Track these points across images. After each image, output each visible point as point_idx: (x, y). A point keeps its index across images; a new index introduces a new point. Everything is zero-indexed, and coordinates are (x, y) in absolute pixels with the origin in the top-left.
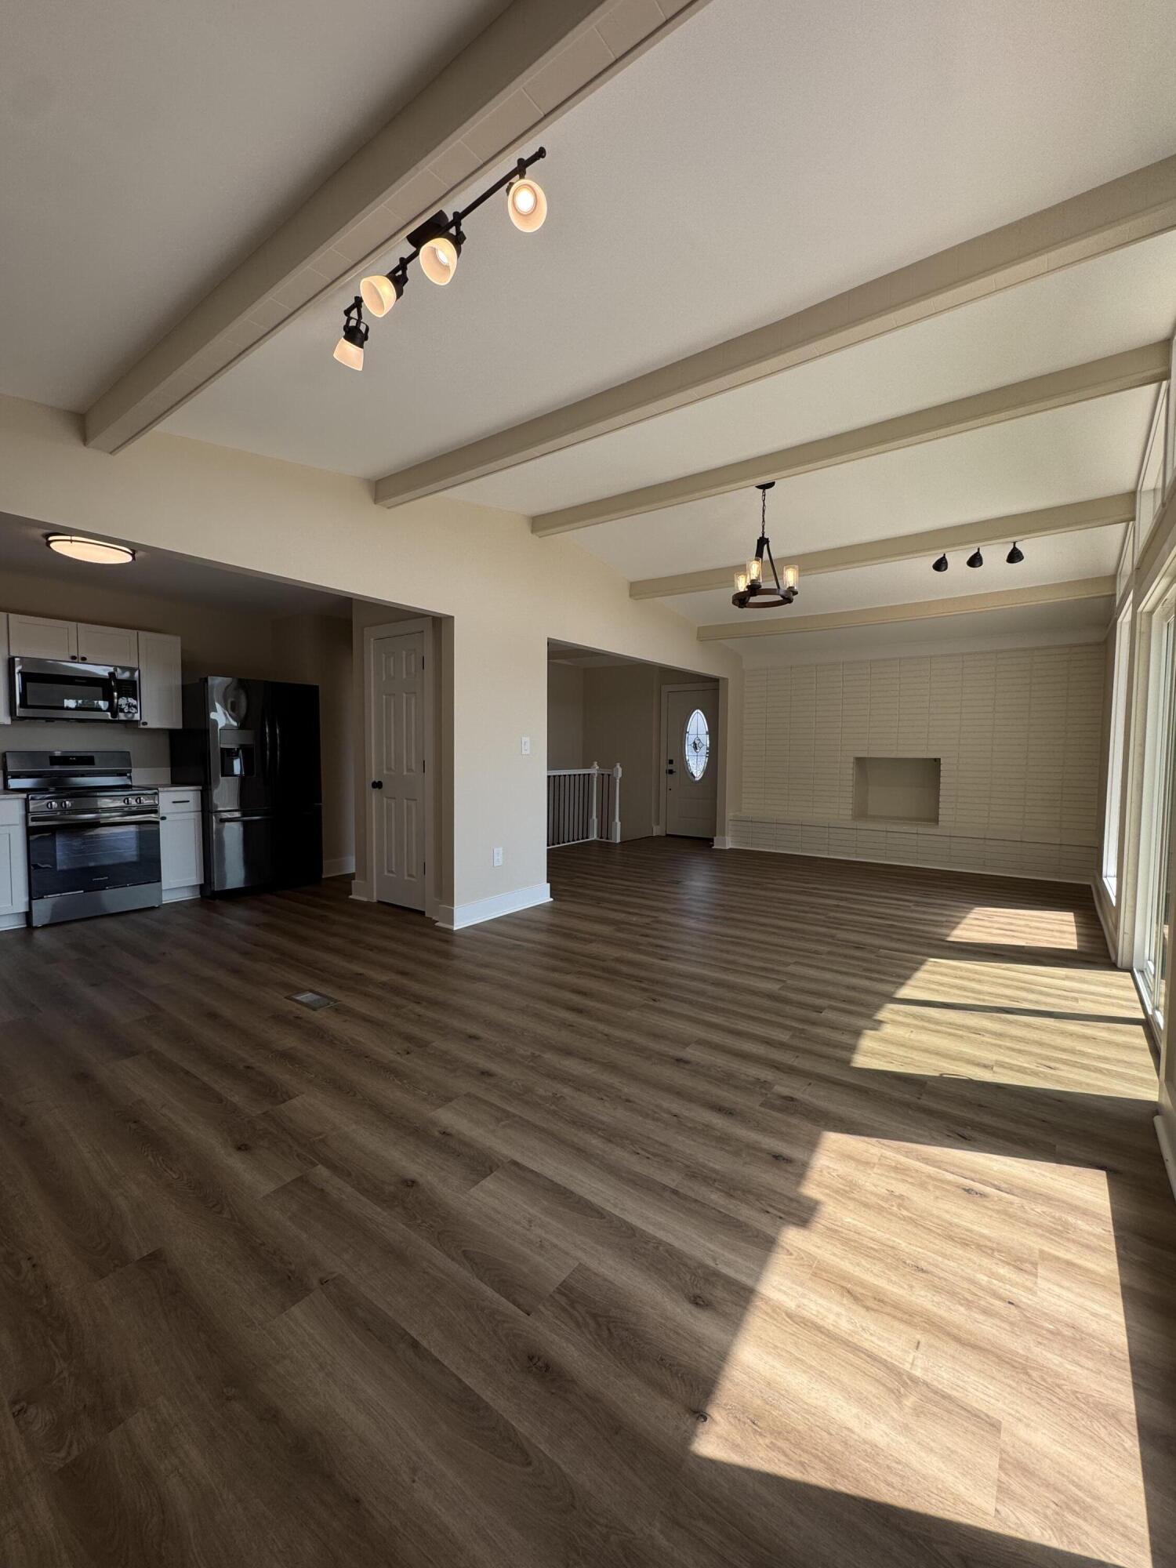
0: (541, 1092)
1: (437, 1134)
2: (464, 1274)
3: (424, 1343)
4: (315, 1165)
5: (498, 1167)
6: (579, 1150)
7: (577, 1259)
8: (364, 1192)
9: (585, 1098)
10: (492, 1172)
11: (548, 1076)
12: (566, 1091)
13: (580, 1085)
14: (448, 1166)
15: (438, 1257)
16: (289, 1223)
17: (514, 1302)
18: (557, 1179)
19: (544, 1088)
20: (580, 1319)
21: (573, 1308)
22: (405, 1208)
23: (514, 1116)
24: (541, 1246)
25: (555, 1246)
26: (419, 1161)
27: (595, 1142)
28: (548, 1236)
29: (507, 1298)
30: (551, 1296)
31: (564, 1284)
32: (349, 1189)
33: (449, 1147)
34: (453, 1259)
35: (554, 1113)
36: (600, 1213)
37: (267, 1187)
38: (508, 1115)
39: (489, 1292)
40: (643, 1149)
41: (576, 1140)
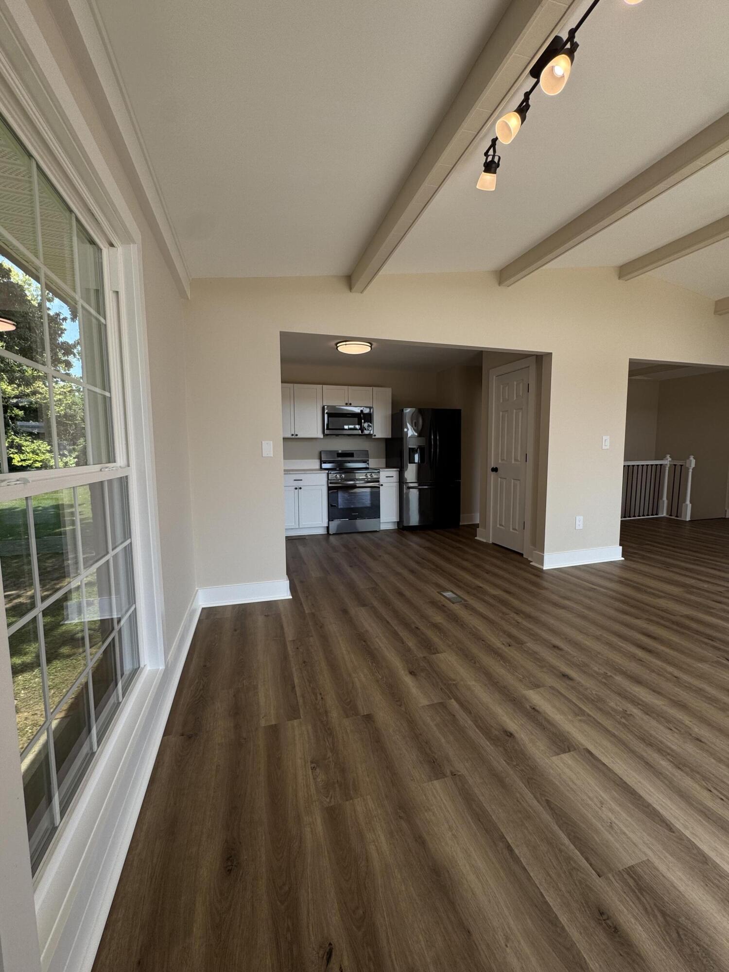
0: (612, 704)
1: (528, 707)
2: (547, 817)
3: (517, 851)
4: (451, 699)
5: (575, 749)
6: (647, 763)
7: (646, 854)
8: (478, 727)
9: (654, 723)
10: (569, 751)
11: (620, 694)
12: (635, 711)
13: (648, 710)
14: (536, 733)
15: (529, 796)
16: (435, 729)
17: (587, 859)
18: (626, 779)
19: (615, 703)
20: (649, 909)
21: (642, 894)
22: (505, 750)
23: (589, 715)
24: (611, 827)
25: (625, 833)
26: (516, 722)
27: (664, 764)
28: (616, 822)
29: (582, 854)
30: (619, 871)
31: (632, 867)
32: (470, 722)
33: (537, 720)
34: (538, 801)
35: (624, 725)
36: (670, 828)
37: (424, 701)
38: (582, 712)
39: (566, 841)
40: (714, 788)
41: (645, 754)
